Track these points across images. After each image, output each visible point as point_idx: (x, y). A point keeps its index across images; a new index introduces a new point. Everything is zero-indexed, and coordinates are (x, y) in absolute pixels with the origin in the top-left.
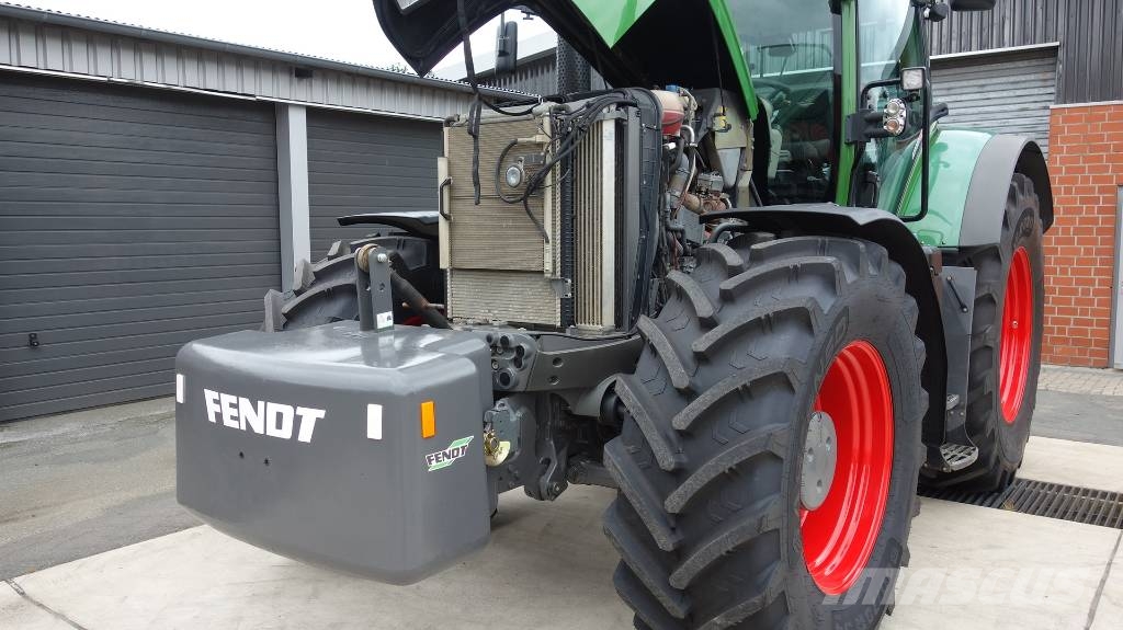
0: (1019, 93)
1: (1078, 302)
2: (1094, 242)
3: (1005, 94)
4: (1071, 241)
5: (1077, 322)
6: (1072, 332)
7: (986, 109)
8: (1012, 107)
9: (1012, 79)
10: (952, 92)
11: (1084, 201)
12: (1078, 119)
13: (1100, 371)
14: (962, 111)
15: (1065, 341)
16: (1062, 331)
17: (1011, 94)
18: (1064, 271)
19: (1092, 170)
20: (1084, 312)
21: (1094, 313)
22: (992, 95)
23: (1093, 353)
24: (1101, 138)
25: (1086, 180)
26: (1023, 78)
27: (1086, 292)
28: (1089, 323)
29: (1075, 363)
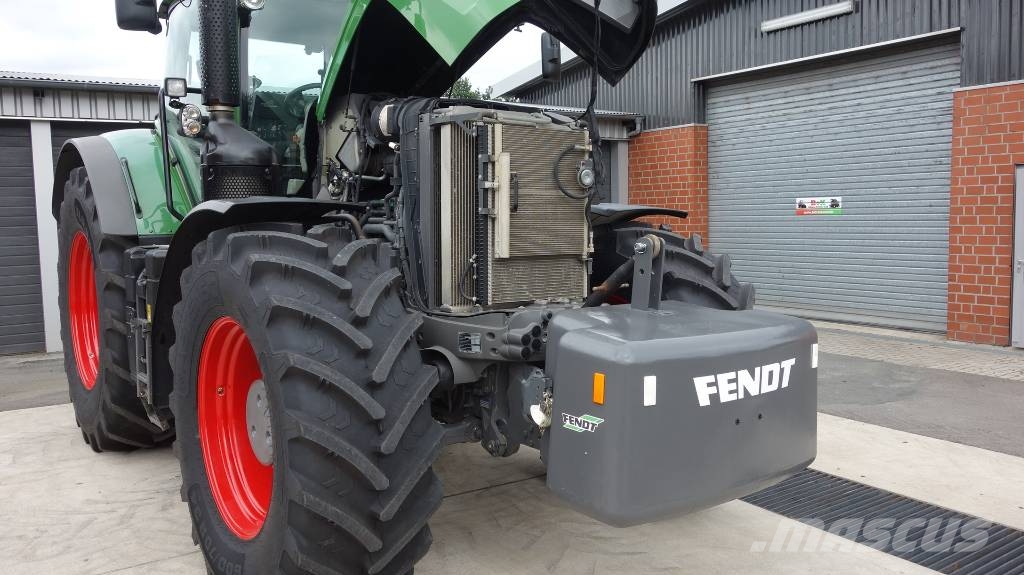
0: (936, 77)
1: (982, 280)
2: (994, 221)
3: (924, 79)
4: (972, 220)
5: (981, 300)
6: (976, 309)
7: (907, 94)
8: (930, 92)
9: (931, 64)
10: (881, 79)
11: (984, 181)
12: (978, 100)
13: (1001, 348)
14: (888, 97)
15: (970, 318)
16: (966, 308)
17: (929, 78)
18: (968, 250)
19: (991, 150)
20: (986, 290)
21: (996, 291)
22: (912, 81)
23: (996, 331)
24: (998, 118)
25: (985, 160)
26: (939, 63)
27: (988, 270)
28: (991, 301)
29: (980, 340)
